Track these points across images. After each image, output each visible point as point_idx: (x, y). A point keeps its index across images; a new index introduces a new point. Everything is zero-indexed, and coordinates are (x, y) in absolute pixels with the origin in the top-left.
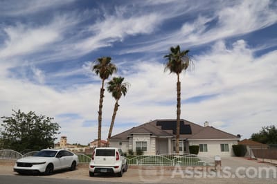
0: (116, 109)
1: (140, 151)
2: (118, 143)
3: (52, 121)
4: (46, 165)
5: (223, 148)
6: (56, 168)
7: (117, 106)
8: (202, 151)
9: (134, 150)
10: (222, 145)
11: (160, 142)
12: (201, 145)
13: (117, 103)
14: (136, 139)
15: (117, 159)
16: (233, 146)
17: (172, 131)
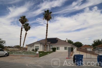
0: (26, 35)
1: (36, 50)
2: (30, 47)
12: (57, 47)
17: (50, 42)
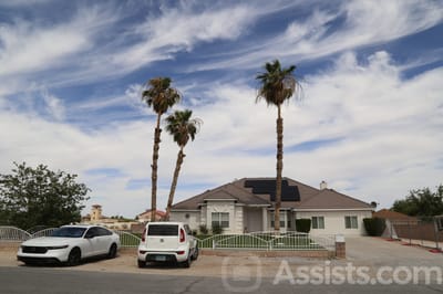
0: (180, 161)
1: (217, 228)
2: (184, 215)
3: (77, 181)
4: (69, 250)
5: (349, 223)
6: (84, 254)
7: (181, 156)
8: (315, 227)
9: (209, 226)
10: (348, 219)
11: (251, 213)
12: (315, 218)
13: (181, 152)
14: (211, 209)
15: (182, 240)
16: (365, 221)
